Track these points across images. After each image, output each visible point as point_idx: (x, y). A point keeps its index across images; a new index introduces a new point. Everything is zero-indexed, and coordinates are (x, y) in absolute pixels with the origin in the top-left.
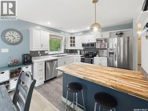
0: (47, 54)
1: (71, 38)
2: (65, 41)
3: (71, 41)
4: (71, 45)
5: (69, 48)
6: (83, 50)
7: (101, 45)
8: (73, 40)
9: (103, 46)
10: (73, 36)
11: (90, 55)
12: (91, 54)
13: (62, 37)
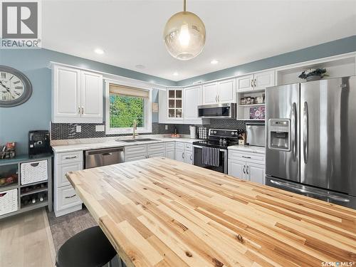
0: (102, 134)
1: (171, 93)
2: (157, 101)
3: (171, 103)
4: (171, 112)
5: (166, 119)
6: (204, 126)
7: (252, 110)
8: (175, 99)
9: (258, 114)
10: (175, 89)
11: (221, 141)
12: (223, 139)
13: (148, 92)
